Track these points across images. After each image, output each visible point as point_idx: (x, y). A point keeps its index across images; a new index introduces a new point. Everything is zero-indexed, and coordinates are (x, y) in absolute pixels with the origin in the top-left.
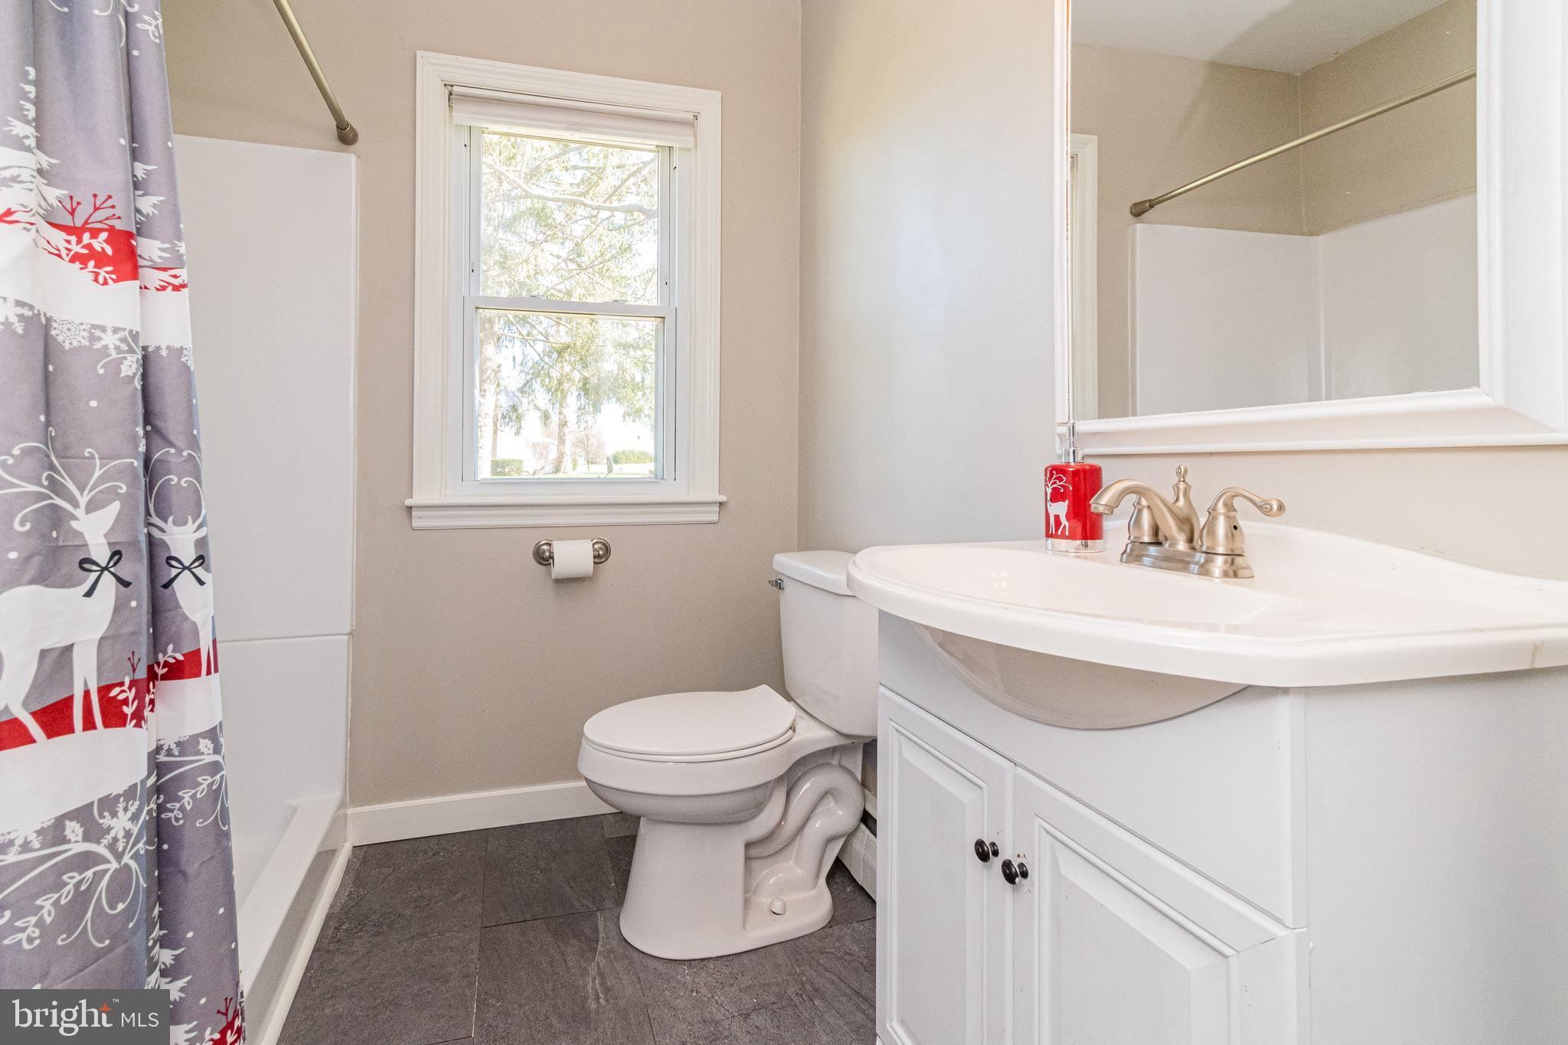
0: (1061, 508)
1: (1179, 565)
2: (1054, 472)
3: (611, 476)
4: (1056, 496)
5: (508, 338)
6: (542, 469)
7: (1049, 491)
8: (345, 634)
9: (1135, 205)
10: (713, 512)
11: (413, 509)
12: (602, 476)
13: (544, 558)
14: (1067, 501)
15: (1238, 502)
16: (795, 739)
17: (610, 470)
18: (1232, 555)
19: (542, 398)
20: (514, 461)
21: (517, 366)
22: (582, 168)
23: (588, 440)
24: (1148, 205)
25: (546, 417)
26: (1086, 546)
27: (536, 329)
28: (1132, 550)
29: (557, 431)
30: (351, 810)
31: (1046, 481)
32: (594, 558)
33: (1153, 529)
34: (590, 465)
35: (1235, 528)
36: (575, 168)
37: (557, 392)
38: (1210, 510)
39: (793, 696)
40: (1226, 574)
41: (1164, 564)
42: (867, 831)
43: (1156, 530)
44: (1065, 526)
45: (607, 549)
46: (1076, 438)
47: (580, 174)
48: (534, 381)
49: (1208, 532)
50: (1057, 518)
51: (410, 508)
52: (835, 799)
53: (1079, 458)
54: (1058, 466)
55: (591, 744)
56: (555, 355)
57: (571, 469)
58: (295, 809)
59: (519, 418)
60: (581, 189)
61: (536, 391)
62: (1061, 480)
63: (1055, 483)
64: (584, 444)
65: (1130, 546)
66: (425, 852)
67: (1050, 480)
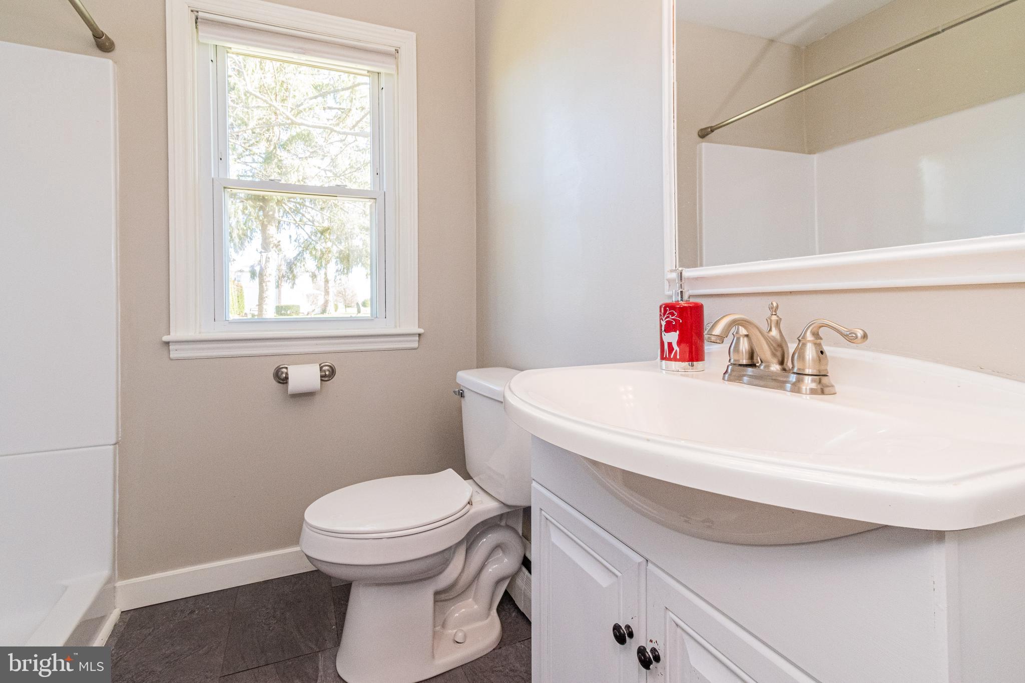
0: (673, 337)
1: (773, 384)
2: (667, 308)
3: (359, 315)
4: (669, 328)
5: (286, 223)
6: (313, 311)
7: (664, 323)
8: (110, 445)
9: (702, 130)
10: (414, 341)
11: (170, 344)
12: (353, 316)
13: (281, 379)
14: (678, 332)
15: (822, 332)
16: (471, 512)
17: (359, 312)
18: (820, 376)
19: (311, 264)
20: (293, 306)
21: (292, 241)
22: (335, 108)
23: (345, 292)
24: (709, 130)
25: (314, 276)
26: (692, 366)
27: (305, 217)
28: (732, 370)
29: (324, 286)
30: (119, 583)
31: (661, 315)
32: (321, 377)
33: (749, 353)
34: (347, 309)
35: (822, 352)
36: (330, 108)
37: (321, 259)
38: (800, 338)
39: (471, 475)
40: (813, 392)
41: (757, 382)
42: (527, 572)
43: (752, 355)
44: (676, 350)
45: (333, 371)
46: (683, 281)
47: (334, 112)
48: (305, 253)
49: (799, 357)
50: (670, 344)
51: (167, 344)
52: (502, 550)
53: (686, 297)
54: (669, 304)
55: (311, 528)
56: (319, 235)
57: (334, 311)
58: (66, 587)
59: (294, 277)
60: (333, 122)
61: (306, 259)
62: (673, 314)
63: (668, 317)
64: (343, 294)
65: (730, 367)
66: (182, 611)
67: (664, 315)
